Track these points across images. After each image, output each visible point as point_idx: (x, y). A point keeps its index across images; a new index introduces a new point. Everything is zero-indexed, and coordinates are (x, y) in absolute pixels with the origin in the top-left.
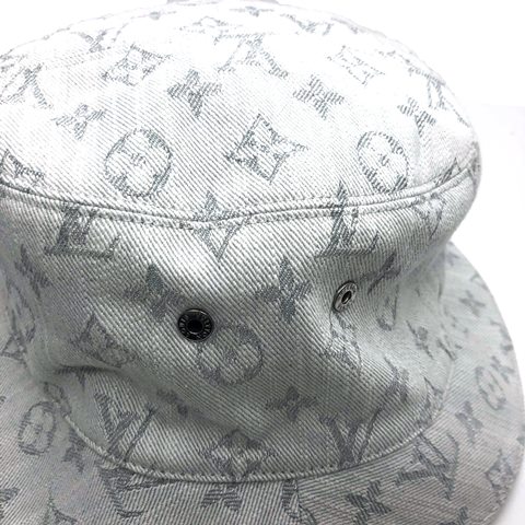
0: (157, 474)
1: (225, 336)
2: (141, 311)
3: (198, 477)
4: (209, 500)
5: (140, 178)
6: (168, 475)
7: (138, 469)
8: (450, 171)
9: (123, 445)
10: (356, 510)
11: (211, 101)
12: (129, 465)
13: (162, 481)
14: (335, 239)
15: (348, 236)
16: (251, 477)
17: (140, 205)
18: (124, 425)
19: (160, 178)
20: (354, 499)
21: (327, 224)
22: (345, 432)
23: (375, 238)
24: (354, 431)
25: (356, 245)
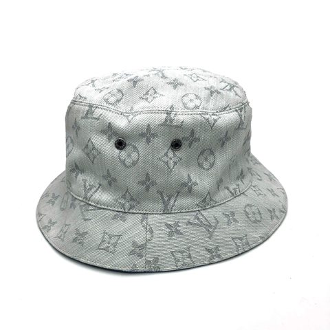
0: (99, 206)
1: (129, 148)
2: (105, 138)
3: (112, 208)
4: (115, 218)
5: (112, 100)
6: (102, 207)
7: (93, 204)
8: (225, 108)
9: (89, 195)
10: (168, 230)
11: (139, 84)
12: (90, 202)
13: (100, 208)
14: (166, 120)
15: (171, 120)
16: (131, 211)
17: (110, 106)
18: (90, 189)
19: (118, 101)
20: (168, 226)
21: (164, 116)
22: (166, 199)
23: (182, 122)
24: (169, 199)
25: (175, 123)
